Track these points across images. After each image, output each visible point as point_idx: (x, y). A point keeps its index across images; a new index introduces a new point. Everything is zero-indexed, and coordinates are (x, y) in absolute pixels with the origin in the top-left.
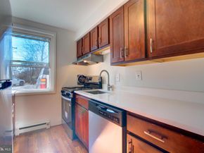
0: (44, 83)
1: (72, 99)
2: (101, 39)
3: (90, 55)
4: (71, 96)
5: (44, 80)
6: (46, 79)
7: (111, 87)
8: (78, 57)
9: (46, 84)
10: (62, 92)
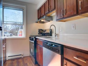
0: (21, 34)
1: (35, 41)
2: (50, 6)
3: (45, 17)
4: (34, 40)
5: (21, 32)
6: (22, 31)
7: (57, 35)
8: (38, 19)
9: (22, 34)
10: (30, 38)
